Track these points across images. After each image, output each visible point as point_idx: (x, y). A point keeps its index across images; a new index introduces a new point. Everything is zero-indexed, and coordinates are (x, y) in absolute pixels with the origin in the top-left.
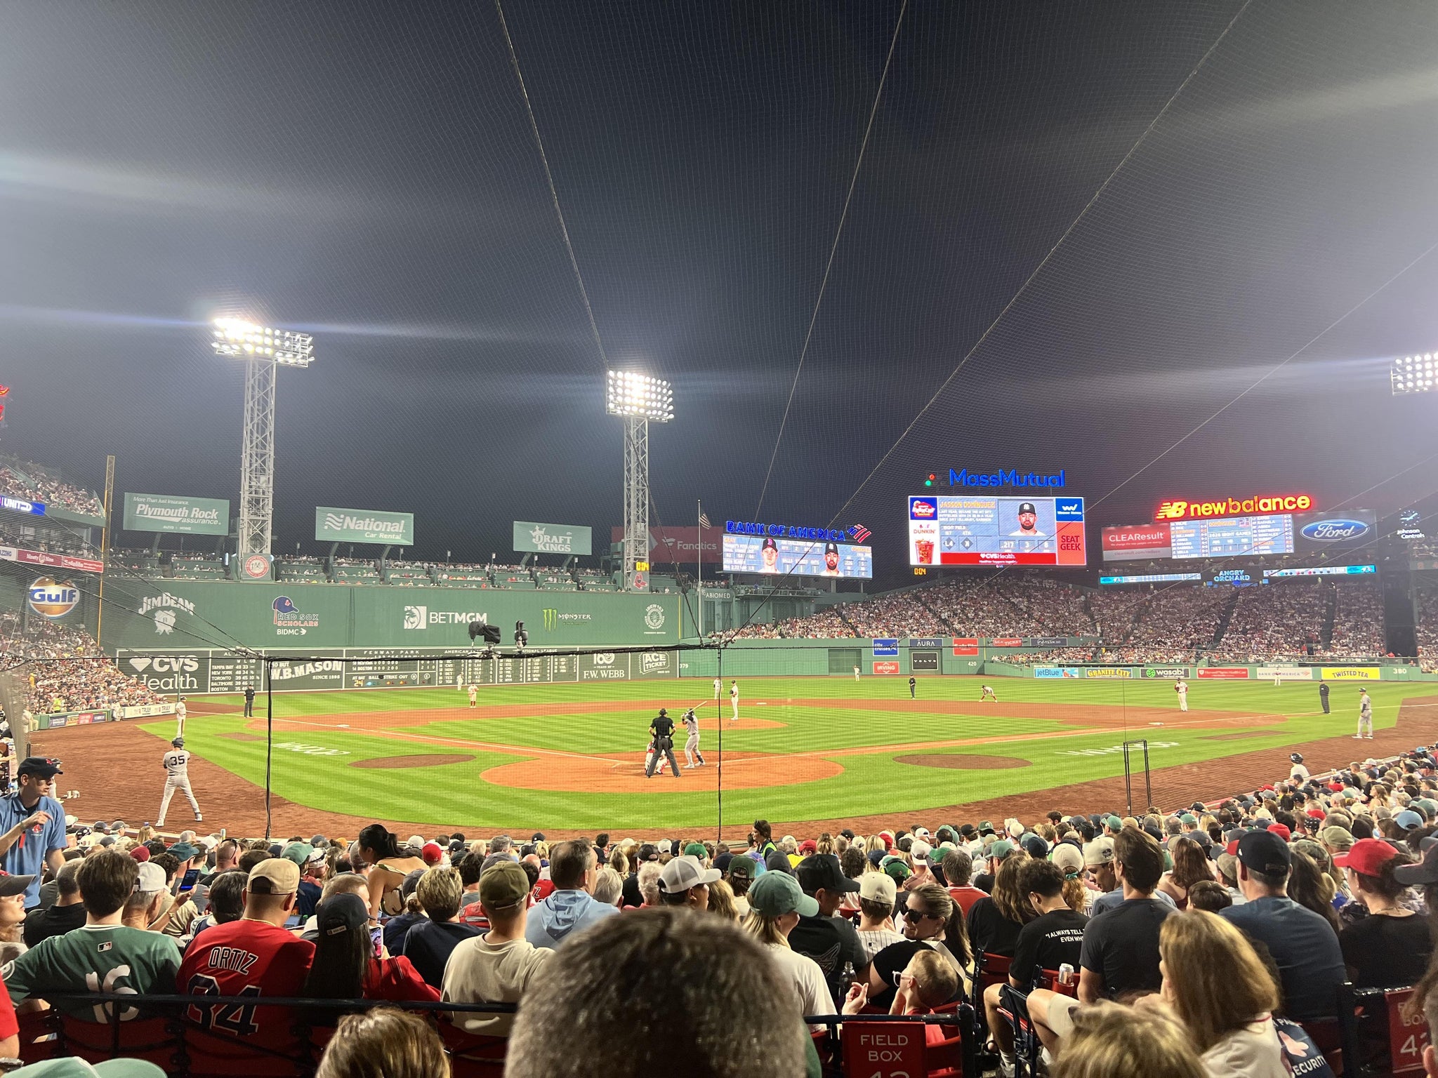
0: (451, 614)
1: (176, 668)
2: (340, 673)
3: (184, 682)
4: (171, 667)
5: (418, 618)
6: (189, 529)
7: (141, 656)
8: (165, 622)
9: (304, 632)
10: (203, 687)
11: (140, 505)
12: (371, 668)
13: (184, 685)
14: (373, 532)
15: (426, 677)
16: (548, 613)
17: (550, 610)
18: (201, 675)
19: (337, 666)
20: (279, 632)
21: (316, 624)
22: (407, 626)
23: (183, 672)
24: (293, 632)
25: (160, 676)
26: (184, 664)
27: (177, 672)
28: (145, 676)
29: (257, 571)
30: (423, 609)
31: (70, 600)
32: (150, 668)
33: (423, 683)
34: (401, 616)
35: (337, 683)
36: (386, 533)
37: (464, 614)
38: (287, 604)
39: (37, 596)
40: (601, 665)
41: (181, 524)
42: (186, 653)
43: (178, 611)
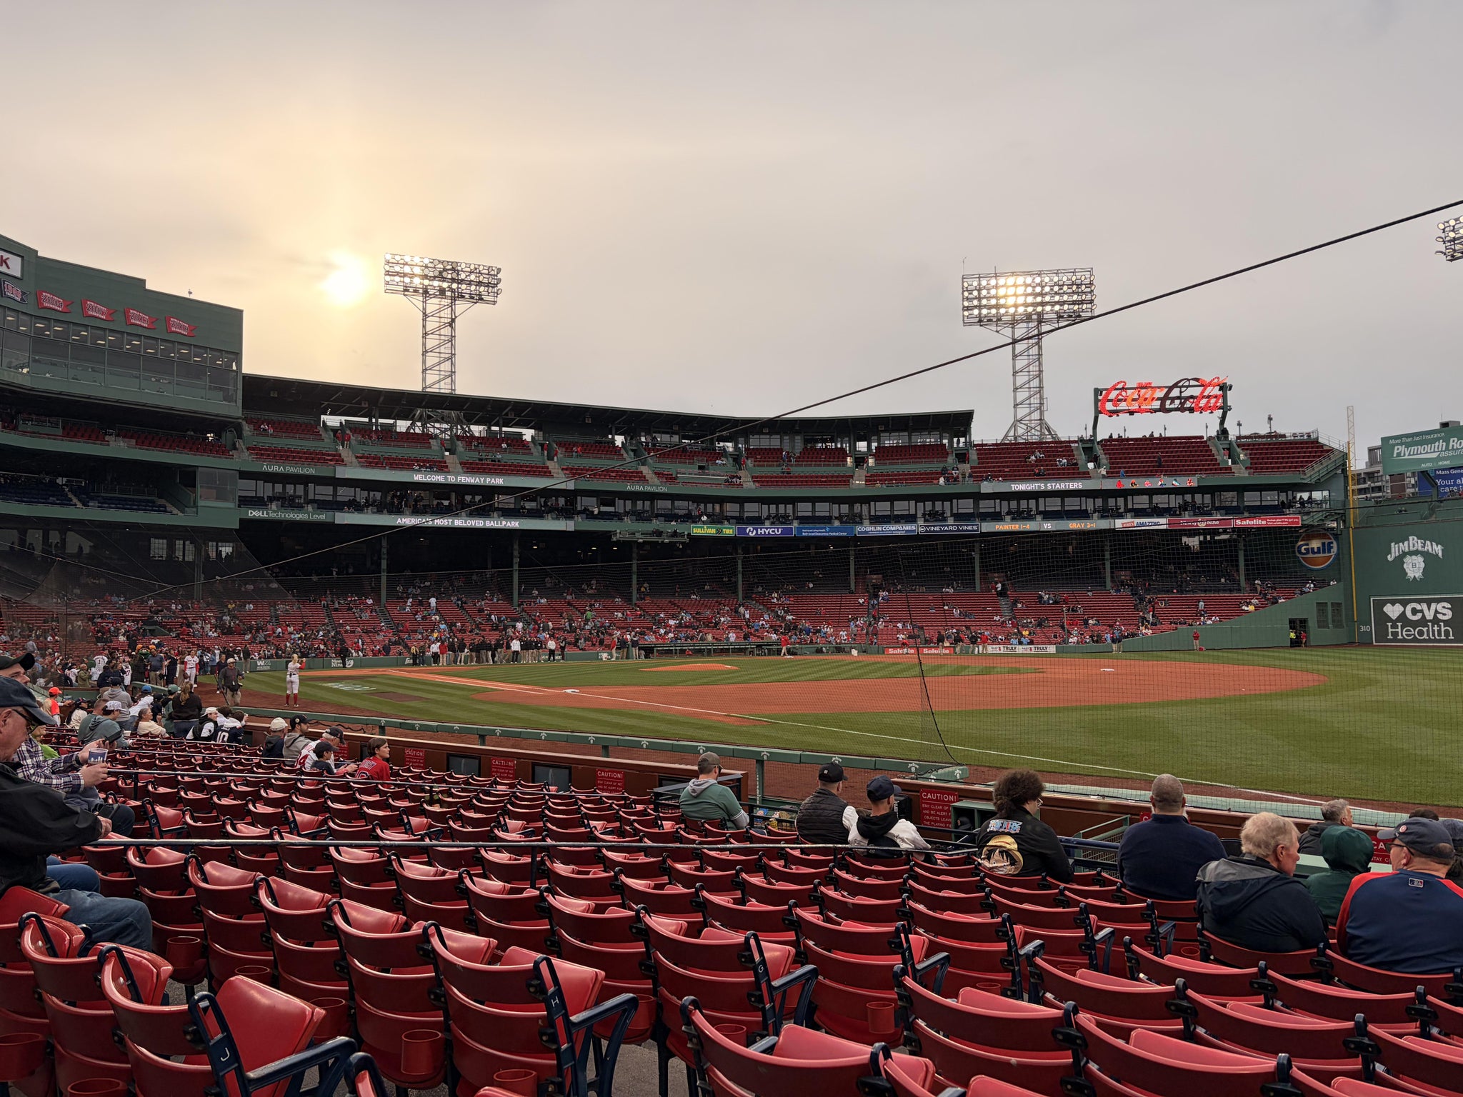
1: (1429, 616)
3: (1439, 632)
4: (1424, 616)
6: (1448, 462)
7: (1393, 603)
8: (1414, 568)
11: (1396, 448)
13: (1439, 634)
18: (1456, 623)
23: (1436, 621)
25: (1414, 624)
26: (1436, 612)
27: (1430, 621)
28: (1399, 624)
31: (1329, 552)
32: (1403, 617)
39: (1303, 550)
41: (1439, 459)
42: (1438, 601)
43: (1426, 555)
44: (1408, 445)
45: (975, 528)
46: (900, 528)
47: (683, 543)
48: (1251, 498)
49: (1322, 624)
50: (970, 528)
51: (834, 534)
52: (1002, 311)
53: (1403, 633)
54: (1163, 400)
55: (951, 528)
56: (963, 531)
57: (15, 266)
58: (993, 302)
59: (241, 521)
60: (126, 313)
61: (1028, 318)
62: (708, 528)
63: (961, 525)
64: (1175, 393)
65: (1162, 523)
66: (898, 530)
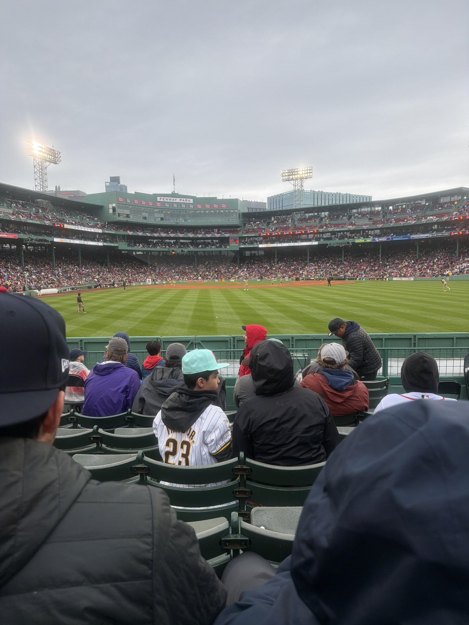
45: (448, 234)
46: (424, 236)
47: (350, 246)
50: (446, 234)
51: (404, 239)
55: (440, 235)
56: (444, 235)
57: (191, 201)
59: (239, 248)
60: (213, 206)
62: (361, 240)
63: (443, 233)
66: (423, 236)
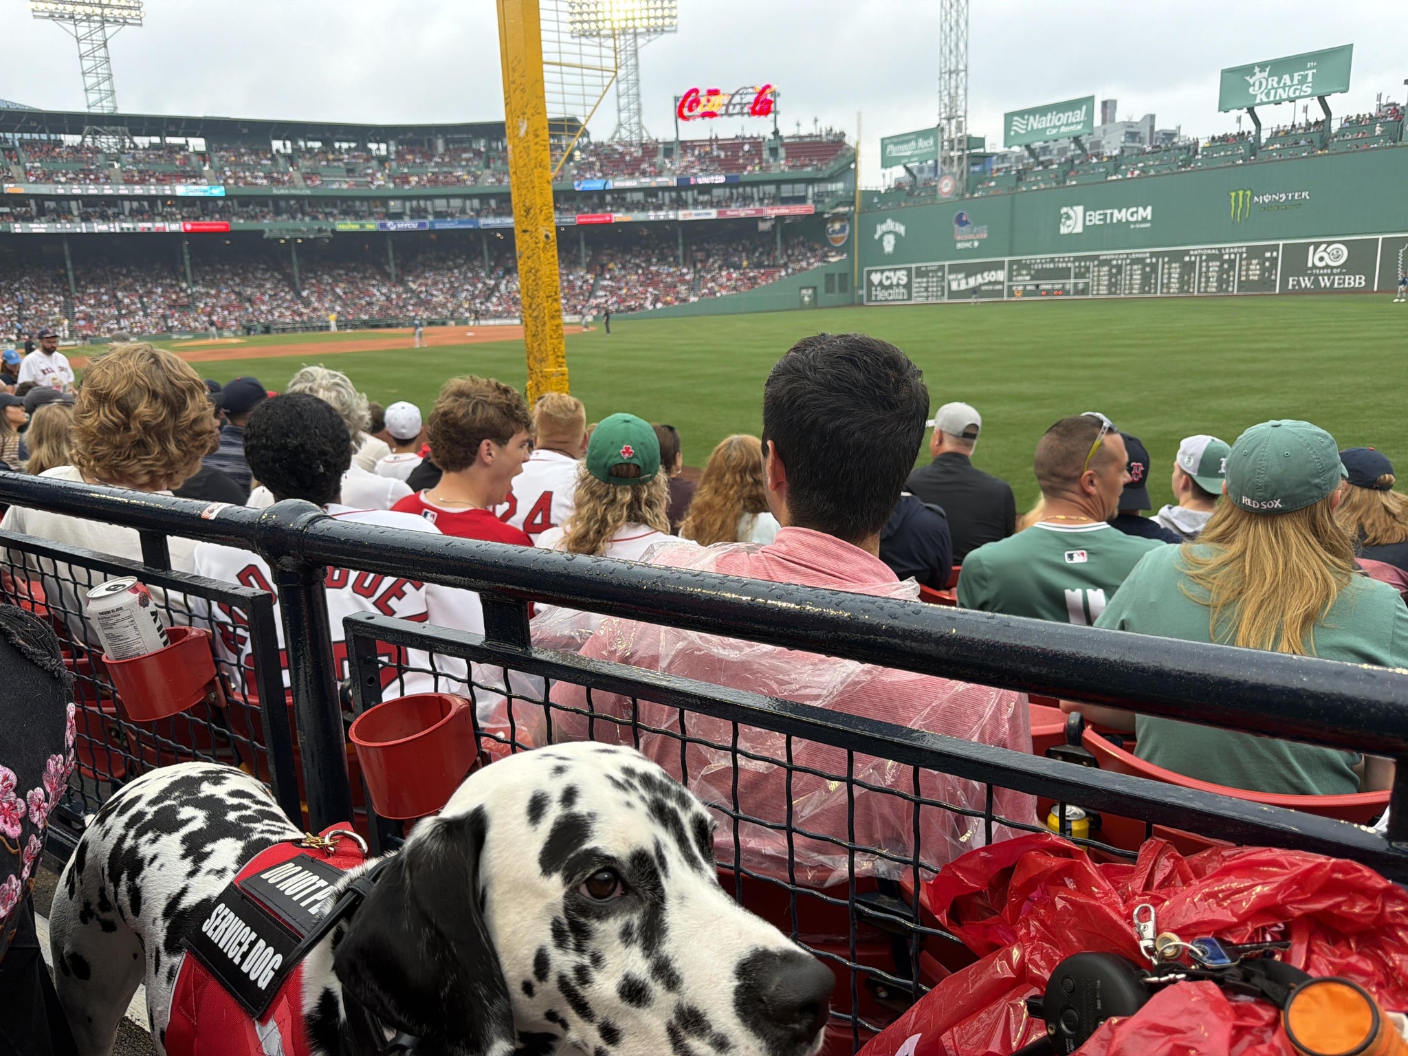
0: (1109, 212)
1: (895, 282)
2: (1002, 283)
3: (899, 293)
4: (892, 281)
5: (1075, 220)
6: (917, 159)
7: (876, 271)
8: (889, 245)
9: (976, 244)
10: (910, 298)
12: (1028, 278)
13: (899, 295)
14: (1055, 127)
15: (1080, 286)
16: (1237, 195)
17: (1241, 193)
18: (908, 286)
19: (1001, 275)
20: (959, 246)
21: (985, 236)
22: (1064, 230)
23: (898, 285)
24: (968, 245)
25: (886, 288)
26: (899, 278)
27: (895, 285)
28: (879, 288)
29: (946, 190)
30: (1079, 209)
31: (845, 232)
32: (881, 283)
33: (1076, 293)
34: (1058, 219)
35: (1000, 293)
36: (1067, 125)
37: (1124, 211)
38: (964, 218)
39: (830, 232)
40: (1320, 268)
41: (912, 156)
42: (900, 269)
43: (897, 235)
44: (896, 144)
45: (573, 220)
46: (511, 221)
47: (327, 238)
48: (786, 190)
49: (829, 289)
50: (569, 220)
51: (461, 226)
52: (601, 25)
53: (881, 294)
54: (727, 106)
56: (563, 223)
58: (593, 17)
61: (624, 32)
62: (351, 224)
63: (562, 218)
64: (737, 99)
65: (713, 214)
66: (510, 223)
